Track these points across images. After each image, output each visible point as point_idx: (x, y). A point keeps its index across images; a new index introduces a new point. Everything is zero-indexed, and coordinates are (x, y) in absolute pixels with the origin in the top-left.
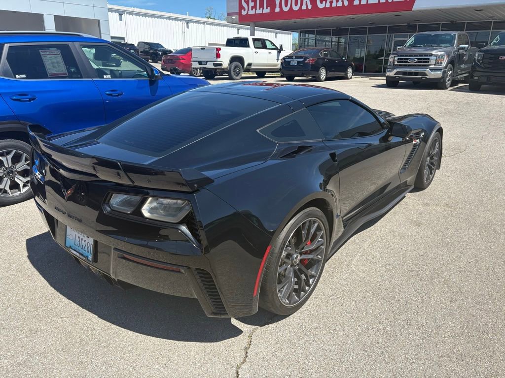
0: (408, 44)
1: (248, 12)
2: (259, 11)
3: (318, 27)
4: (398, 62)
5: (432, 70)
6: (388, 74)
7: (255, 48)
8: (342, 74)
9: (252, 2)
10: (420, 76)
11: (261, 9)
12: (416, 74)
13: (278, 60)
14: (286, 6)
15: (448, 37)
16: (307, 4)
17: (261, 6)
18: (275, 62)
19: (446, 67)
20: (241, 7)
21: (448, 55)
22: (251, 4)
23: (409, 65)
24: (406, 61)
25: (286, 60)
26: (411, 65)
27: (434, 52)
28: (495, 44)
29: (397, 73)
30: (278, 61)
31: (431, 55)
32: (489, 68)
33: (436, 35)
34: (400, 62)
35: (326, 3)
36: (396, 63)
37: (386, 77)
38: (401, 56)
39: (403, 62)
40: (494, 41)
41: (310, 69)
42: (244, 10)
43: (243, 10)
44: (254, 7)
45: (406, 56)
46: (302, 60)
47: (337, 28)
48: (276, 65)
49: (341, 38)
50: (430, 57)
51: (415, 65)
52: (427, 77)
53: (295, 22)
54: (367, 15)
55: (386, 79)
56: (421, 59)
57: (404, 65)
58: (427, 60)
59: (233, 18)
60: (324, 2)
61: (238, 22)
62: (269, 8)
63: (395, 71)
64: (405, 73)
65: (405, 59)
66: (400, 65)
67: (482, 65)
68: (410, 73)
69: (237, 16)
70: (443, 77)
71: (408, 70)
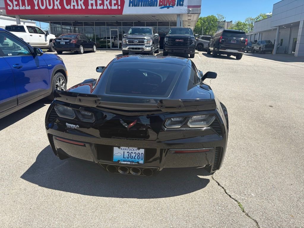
0: (129, 33)
1: (13, 8)
2: (22, 8)
3: (63, 20)
4: (128, 42)
5: (146, 46)
6: (124, 49)
7: (30, 32)
8: (90, 49)
9: (15, 1)
10: (141, 50)
11: (24, 6)
12: (139, 49)
13: (46, 40)
14: (43, 5)
15: (148, 30)
16: (57, 6)
17: (24, 4)
18: (44, 42)
19: (152, 45)
20: (7, 5)
21: (152, 39)
22: (15, 3)
23: (134, 44)
24: (133, 41)
25: (57, 41)
26: (135, 44)
27: (145, 37)
28: (170, 34)
29: (129, 48)
30: (46, 42)
31: (144, 39)
32: (171, 45)
33: (142, 29)
34: (130, 42)
35: (70, 6)
36: (127, 43)
37: (123, 50)
38: (129, 39)
39: (131, 42)
40: (170, 32)
41: (74, 47)
42: (10, 6)
43: (8, 7)
44: (18, 5)
45: (132, 39)
46: (68, 41)
47: (75, 21)
48: (45, 44)
49: (76, 27)
50: (144, 40)
51: (138, 44)
52: (145, 50)
53: (49, 16)
54: (97, 15)
55: (123, 52)
56: (140, 41)
57: (132, 44)
58: (143, 42)
59: (1, 11)
60: (69, 5)
61: (6, 14)
62: (30, 6)
63: (128, 47)
64: (133, 48)
65: (132, 41)
66: (130, 44)
67: (168, 44)
68: (136, 49)
69: (5, 10)
70: (151, 50)
71: (135, 47)
